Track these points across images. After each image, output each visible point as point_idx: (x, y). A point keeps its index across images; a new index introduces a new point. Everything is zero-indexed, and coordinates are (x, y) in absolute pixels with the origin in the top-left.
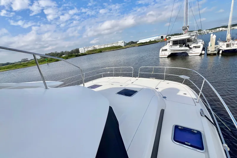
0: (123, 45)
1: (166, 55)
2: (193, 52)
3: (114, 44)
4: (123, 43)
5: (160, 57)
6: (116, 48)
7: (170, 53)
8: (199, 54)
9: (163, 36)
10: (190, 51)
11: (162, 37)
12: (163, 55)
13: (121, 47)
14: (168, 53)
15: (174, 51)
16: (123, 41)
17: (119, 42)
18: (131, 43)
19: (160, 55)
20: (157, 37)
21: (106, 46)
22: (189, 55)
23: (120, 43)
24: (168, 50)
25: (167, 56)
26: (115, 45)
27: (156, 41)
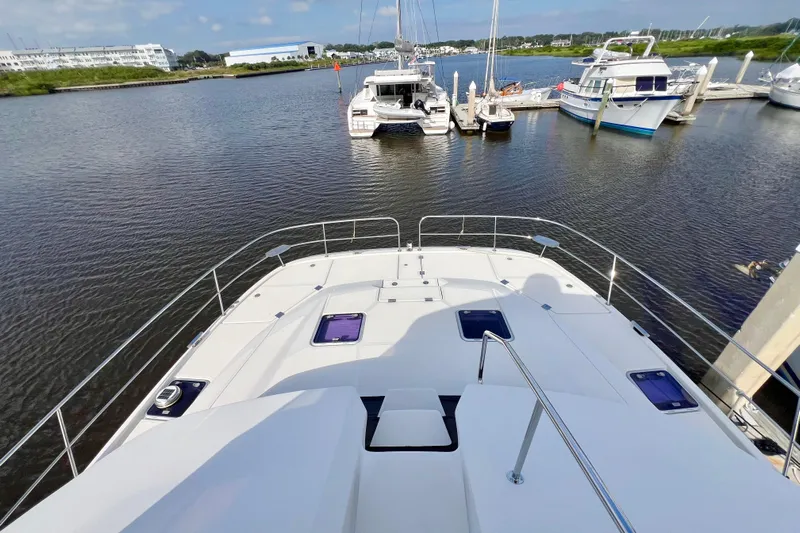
0: (162, 63)
1: (369, 131)
2: (432, 125)
3: (118, 55)
4: (163, 54)
5: (352, 135)
6: (135, 77)
7: (377, 126)
8: (446, 131)
9: (313, 48)
10: (426, 121)
11: (311, 50)
12: (359, 131)
13: (158, 72)
14: (372, 124)
15: (389, 119)
16: (158, 46)
17: (138, 47)
18: (199, 60)
19: (350, 129)
20: (295, 48)
21: (70, 62)
22: (426, 132)
23: (146, 54)
24: (369, 113)
25: (371, 134)
26: (122, 60)
27: (296, 64)
